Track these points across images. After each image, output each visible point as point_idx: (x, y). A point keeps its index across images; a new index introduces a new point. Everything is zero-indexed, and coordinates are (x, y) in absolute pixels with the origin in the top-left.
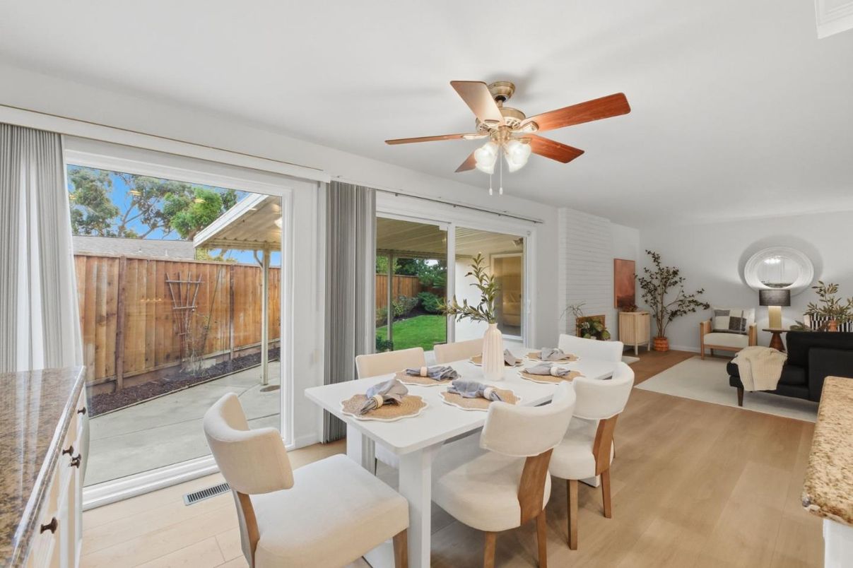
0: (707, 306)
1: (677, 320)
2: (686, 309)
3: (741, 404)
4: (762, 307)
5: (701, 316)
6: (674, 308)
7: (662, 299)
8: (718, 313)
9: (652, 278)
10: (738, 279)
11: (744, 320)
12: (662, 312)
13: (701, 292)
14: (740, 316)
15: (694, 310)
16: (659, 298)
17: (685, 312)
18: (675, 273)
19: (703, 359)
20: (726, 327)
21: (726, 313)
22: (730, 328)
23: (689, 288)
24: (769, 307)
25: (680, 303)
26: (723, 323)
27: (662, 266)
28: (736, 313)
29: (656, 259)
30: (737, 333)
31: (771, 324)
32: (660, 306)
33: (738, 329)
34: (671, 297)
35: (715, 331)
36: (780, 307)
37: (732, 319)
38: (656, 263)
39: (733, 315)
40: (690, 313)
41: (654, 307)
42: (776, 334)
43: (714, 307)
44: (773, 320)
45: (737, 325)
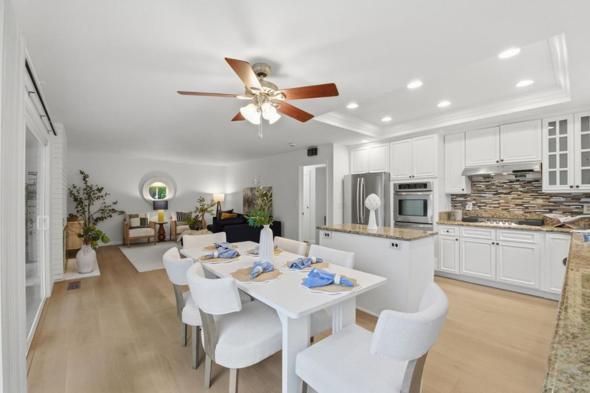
0: (123, 213)
1: (100, 223)
2: (106, 215)
4: (155, 211)
5: (116, 219)
6: (99, 215)
7: (89, 209)
8: (131, 217)
9: (79, 193)
10: (137, 194)
11: (147, 219)
12: (89, 219)
13: (115, 203)
14: (145, 217)
15: (111, 216)
16: (86, 209)
17: (106, 218)
18: (100, 190)
20: (138, 224)
21: (137, 216)
22: (141, 225)
23: (109, 201)
24: (158, 210)
25: (102, 211)
26: (136, 222)
27: (89, 184)
28: (142, 216)
29: (85, 178)
30: (145, 227)
31: (159, 221)
32: (87, 214)
33: (145, 225)
34: (95, 208)
36: (163, 210)
37: (141, 219)
38: (85, 182)
39: (140, 217)
40: (108, 218)
41: (84, 216)
42: (161, 225)
43: (128, 213)
44: (160, 217)
45: (144, 223)
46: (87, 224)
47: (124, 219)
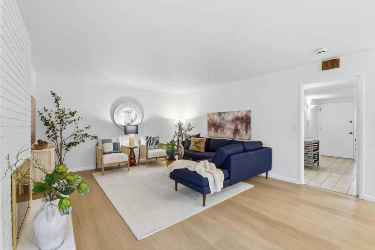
0: (96, 137)
1: (73, 148)
4: (126, 135)
5: (89, 144)
6: (72, 140)
7: (61, 134)
8: (104, 141)
9: (51, 117)
10: (109, 119)
11: (119, 143)
12: (61, 144)
13: (88, 128)
14: (117, 142)
15: (83, 141)
16: (58, 133)
17: (79, 143)
18: (72, 114)
19: (103, 175)
20: (111, 149)
21: (110, 141)
22: (114, 150)
23: (81, 125)
24: (129, 135)
25: (74, 136)
26: (109, 147)
27: (61, 107)
28: (114, 140)
29: (57, 100)
30: (118, 152)
31: (130, 145)
32: (59, 139)
33: (118, 150)
34: (67, 133)
36: (134, 135)
37: (114, 144)
38: (57, 104)
40: (81, 143)
41: (55, 141)
42: (132, 149)
43: (101, 138)
44: (131, 141)
45: (116, 148)
46: (59, 150)
47: (96, 143)
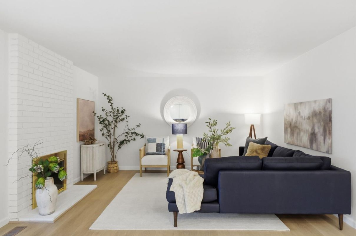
0: (143, 136)
1: (124, 147)
2: (130, 139)
3: (176, 225)
4: (173, 135)
5: (139, 143)
6: (122, 138)
7: (114, 132)
8: (149, 141)
9: (107, 116)
10: (159, 116)
11: (164, 144)
12: (114, 142)
13: (139, 126)
14: (162, 142)
15: (134, 139)
16: (112, 131)
17: (129, 141)
18: (123, 112)
19: (141, 176)
20: (154, 151)
21: (154, 141)
22: (156, 151)
23: (132, 124)
24: (177, 135)
25: (126, 134)
26: (152, 148)
27: (114, 106)
28: (159, 141)
29: (110, 100)
30: (161, 154)
31: (178, 147)
32: (112, 137)
33: (161, 151)
34: (120, 130)
35: (148, 154)
36: (182, 135)
37: (158, 144)
38: (110, 104)
39: (158, 141)
40: (132, 142)
41: (109, 138)
42: (180, 152)
43: (147, 137)
44: (179, 143)
45: (160, 149)
46: (112, 147)
47: (145, 144)
